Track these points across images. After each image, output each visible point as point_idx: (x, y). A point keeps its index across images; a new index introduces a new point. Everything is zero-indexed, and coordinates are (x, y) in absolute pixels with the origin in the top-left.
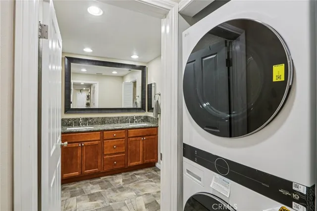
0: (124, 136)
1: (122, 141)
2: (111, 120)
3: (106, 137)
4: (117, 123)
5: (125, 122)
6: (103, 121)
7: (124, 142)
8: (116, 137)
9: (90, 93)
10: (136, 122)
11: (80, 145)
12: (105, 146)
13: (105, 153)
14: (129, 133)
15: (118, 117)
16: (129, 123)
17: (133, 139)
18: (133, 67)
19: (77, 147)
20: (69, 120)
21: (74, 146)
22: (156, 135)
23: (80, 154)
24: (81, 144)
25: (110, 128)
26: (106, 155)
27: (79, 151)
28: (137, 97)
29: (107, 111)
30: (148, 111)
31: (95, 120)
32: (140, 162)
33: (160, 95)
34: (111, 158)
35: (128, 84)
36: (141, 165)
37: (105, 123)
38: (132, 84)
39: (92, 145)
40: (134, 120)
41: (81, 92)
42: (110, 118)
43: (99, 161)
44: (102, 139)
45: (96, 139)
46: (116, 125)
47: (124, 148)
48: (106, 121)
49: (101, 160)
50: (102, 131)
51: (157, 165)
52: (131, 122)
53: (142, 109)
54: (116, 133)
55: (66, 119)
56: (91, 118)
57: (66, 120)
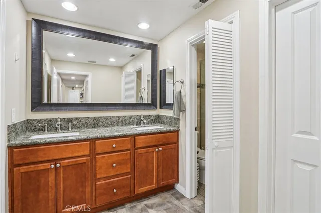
0: (129, 147)
1: (127, 156)
2: (107, 122)
3: (99, 150)
4: (118, 125)
5: (129, 125)
6: (96, 123)
7: (128, 157)
8: (116, 150)
9: (83, 90)
10: (144, 124)
11: (53, 166)
12: (98, 164)
13: (98, 177)
14: (137, 141)
15: (118, 117)
16: (135, 126)
17: (144, 151)
18: (140, 45)
19: (47, 170)
20: (40, 121)
21: (42, 168)
22: (176, 142)
23: (54, 182)
24: (55, 165)
25: (107, 135)
26: (99, 180)
27: (51, 178)
28: (143, 91)
29: (102, 108)
30: (161, 108)
31: (83, 122)
32: (154, 187)
33: (182, 83)
34: (108, 184)
35: (130, 74)
36: (155, 190)
37: (99, 127)
38: (136, 74)
39: (75, 165)
40: (142, 120)
41: (73, 90)
42: (106, 118)
43: (88, 190)
44: (94, 154)
45: (82, 154)
46: (115, 129)
47: (129, 166)
48: (101, 123)
49: (92, 189)
50: (93, 141)
51: (178, 187)
52: (137, 125)
53: (153, 105)
54: (117, 143)
55: (34, 120)
56: (77, 119)
57: (35, 123)
